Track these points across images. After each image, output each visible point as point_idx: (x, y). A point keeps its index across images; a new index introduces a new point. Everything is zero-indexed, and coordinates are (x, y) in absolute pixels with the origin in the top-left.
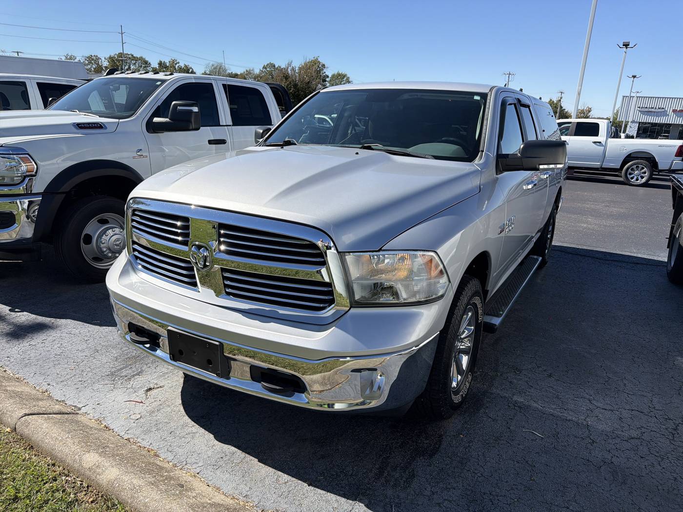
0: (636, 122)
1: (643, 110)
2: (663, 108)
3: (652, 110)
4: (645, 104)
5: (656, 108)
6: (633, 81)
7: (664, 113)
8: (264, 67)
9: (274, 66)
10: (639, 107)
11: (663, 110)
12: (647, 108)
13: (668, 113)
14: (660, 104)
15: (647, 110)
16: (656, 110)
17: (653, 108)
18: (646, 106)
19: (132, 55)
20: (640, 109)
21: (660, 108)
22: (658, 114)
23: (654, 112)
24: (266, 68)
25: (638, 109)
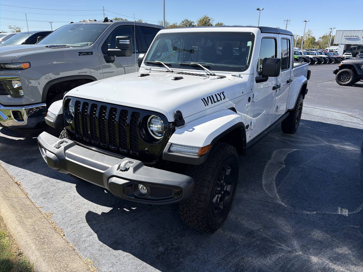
0: (343, 44)
1: (347, 37)
2: (357, 36)
3: (352, 37)
4: (348, 34)
5: (353, 36)
6: (306, 24)
7: (358, 39)
8: (183, 22)
9: (188, 21)
10: (345, 36)
11: (357, 37)
12: (349, 36)
13: (360, 39)
14: (356, 34)
15: (349, 37)
16: (354, 38)
17: (352, 36)
18: (348, 36)
19: (122, 19)
20: (345, 37)
21: (355, 36)
22: (354, 40)
23: (353, 38)
24: (184, 22)
25: (344, 37)
